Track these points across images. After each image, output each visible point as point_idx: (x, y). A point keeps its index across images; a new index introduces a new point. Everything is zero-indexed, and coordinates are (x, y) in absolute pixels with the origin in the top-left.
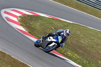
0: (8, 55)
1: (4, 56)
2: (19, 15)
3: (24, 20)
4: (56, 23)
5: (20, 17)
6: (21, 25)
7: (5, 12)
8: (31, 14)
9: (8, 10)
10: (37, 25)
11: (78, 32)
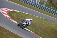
1: (1, 28)
3: (9, 13)
4: (22, 14)
5: (7, 12)
7: (1, 10)
8: (12, 11)
10: (14, 15)
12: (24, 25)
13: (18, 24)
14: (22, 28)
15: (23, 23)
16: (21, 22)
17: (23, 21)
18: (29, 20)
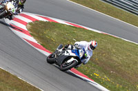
1: (8, 77)
4: (80, 33)
12: (69, 61)
13: (50, 57)
15: (66, 54)
16: (61, 50)
17: (67, 47)
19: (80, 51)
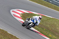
0: (14, 36)
1: (12, 37)
2: (21, 13)
3: (24, 16)
4: (43, 18)
6: (22, 19)
7: (13, 11)
8: (28, 12)
9: (15, 10)
11: (56, 23)
12: (30, 25)
14: (28, 29)
15: (29, 22)
16: (27, 20)
17: (29, 19)
18: (37, 17)
19: (35, 20)
